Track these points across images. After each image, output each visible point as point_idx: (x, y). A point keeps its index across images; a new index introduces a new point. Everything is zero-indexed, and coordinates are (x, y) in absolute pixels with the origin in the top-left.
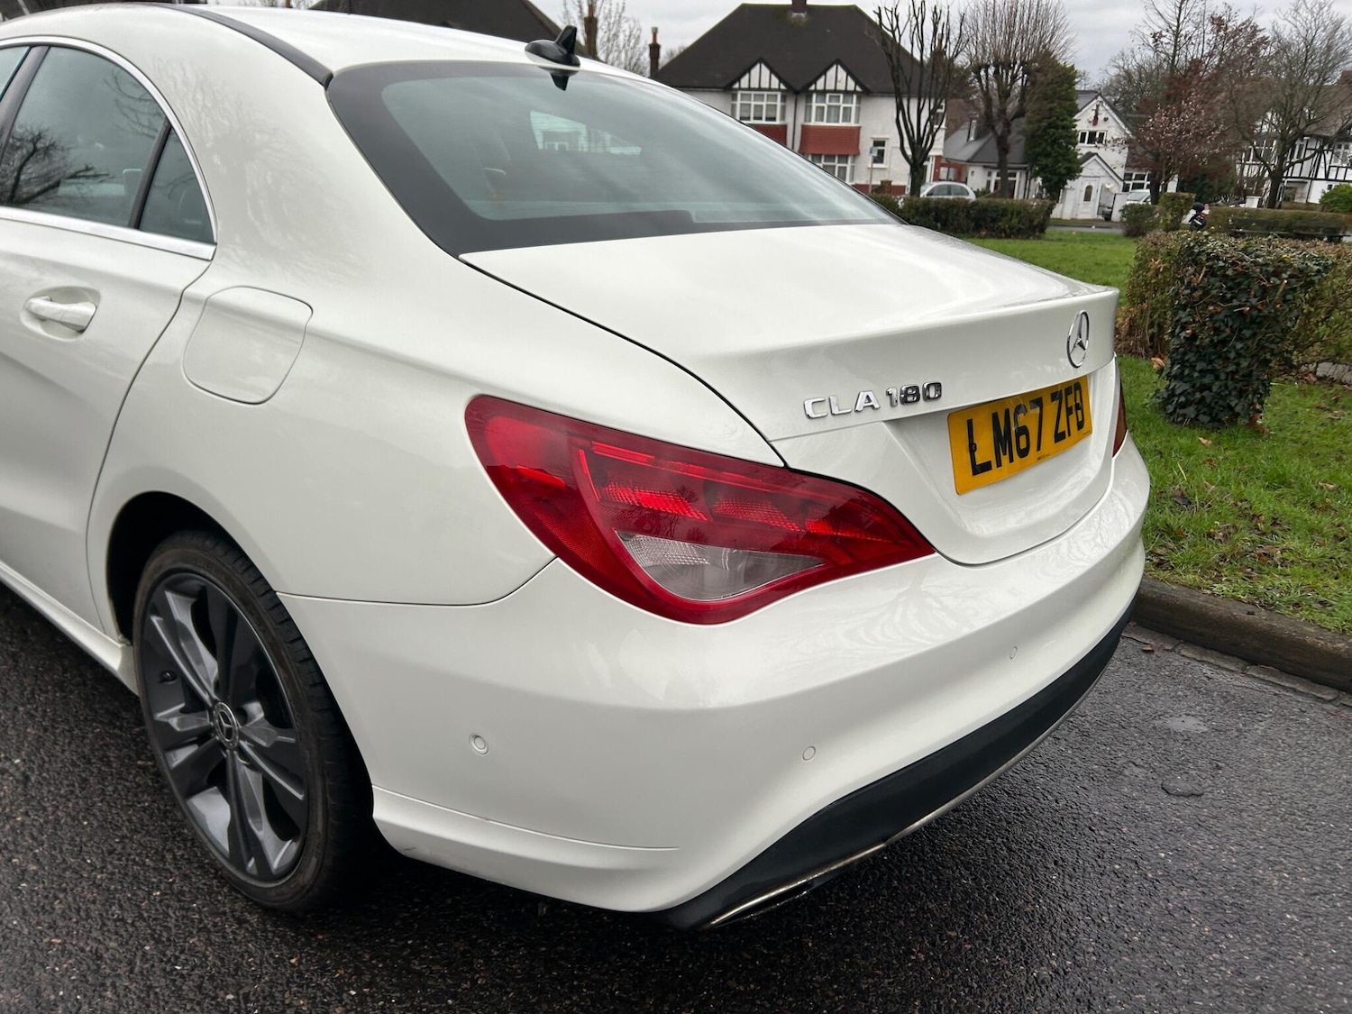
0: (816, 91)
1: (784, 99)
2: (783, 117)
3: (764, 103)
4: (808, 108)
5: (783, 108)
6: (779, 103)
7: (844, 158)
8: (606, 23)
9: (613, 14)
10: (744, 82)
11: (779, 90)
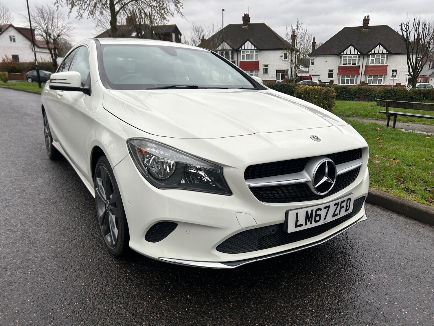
0: (371, 54)
1: (359, 57)
2: (358, 63)
3: (352, 59)
4: (368, 60)
5: (359, 60)
6: (357, 59)
7: (381, 76)
8: (301, 36)
9: (303, 33)
10: (345, 52)
11: (357, 54)
